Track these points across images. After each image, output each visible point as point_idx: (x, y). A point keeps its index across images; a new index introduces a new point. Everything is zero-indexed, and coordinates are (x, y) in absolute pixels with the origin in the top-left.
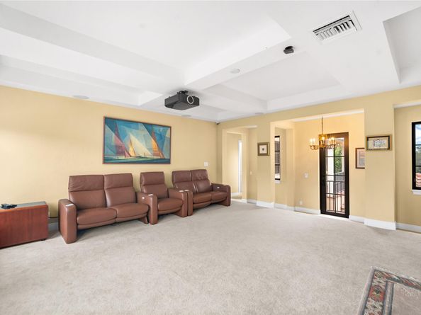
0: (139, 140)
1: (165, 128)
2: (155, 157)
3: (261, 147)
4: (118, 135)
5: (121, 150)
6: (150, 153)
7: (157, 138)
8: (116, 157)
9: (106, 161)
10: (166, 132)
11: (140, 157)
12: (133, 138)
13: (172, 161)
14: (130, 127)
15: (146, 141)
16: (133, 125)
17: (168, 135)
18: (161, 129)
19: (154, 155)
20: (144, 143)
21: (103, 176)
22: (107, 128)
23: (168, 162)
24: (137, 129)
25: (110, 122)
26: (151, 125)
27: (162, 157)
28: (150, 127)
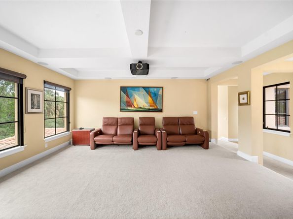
0: (140, 97)
1: (158, 89)
2: (151, 108)
3: (242, 96)
4: (128, 96)
5: (129, 104)
6: (147, 105)
7: (152, 95)
8: (127, 108)
9: (121, 110)
10: (159, 91)
11: (141, 108)
12: (136, 96)
13: (164, 110)
14: (134, 90)
15: (145, 98)
16: (136, 89)
17: (160, 93)
18: (155, 89)
19: (150, 106)
20: (143, 99)
21: (118, 118)
22: (122, 92)
23: (161, 111)
24: (139, 91)
25: (124, 89)
26: (148, 87)
27: (156, 108)
28: (147, 89)
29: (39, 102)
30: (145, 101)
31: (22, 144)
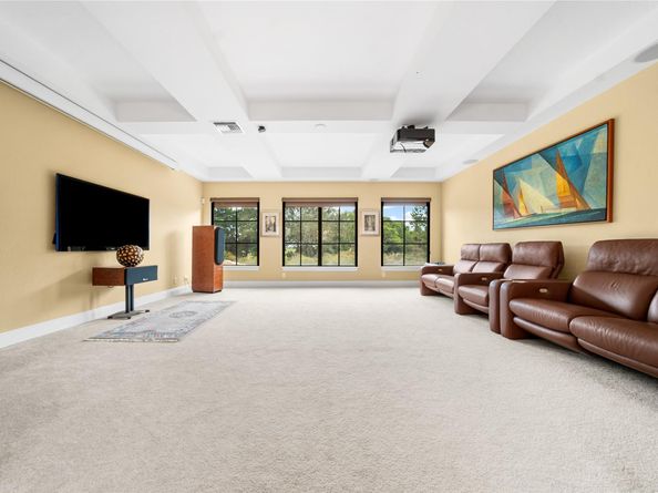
0: (533, 185)
1: (588, 136)
2: (565, 211)
4: (506, 190)
5: (509, 209)
6: (552, 205)
7: (568, 167)
8: (504, 220)
9: (495, 227)
10: (591, 143)
11: (535, 215)
12: (524, 185)
13: (618, 213)
14: (520, 169)
15: (545, 184)
16: (522, 165)
18: (579, 142)
19: (563, 205)
20: (541, 188)
22: (496, 183)
24: (530, 167)
26: (556, 146)
27: (581, 208)
28: (551, 153)
29: (373, 223)
30: (546, 191)
31: (356, 265)
